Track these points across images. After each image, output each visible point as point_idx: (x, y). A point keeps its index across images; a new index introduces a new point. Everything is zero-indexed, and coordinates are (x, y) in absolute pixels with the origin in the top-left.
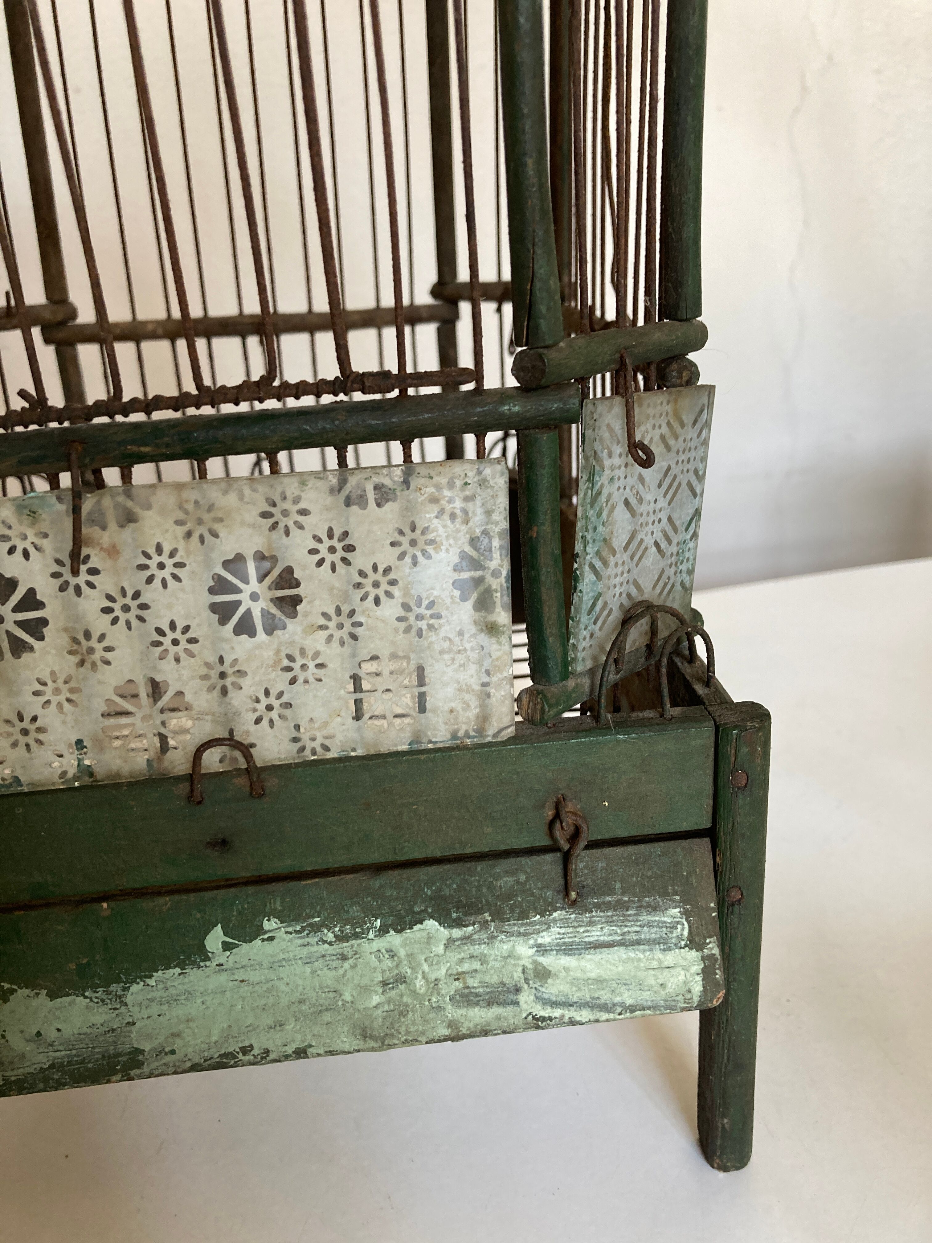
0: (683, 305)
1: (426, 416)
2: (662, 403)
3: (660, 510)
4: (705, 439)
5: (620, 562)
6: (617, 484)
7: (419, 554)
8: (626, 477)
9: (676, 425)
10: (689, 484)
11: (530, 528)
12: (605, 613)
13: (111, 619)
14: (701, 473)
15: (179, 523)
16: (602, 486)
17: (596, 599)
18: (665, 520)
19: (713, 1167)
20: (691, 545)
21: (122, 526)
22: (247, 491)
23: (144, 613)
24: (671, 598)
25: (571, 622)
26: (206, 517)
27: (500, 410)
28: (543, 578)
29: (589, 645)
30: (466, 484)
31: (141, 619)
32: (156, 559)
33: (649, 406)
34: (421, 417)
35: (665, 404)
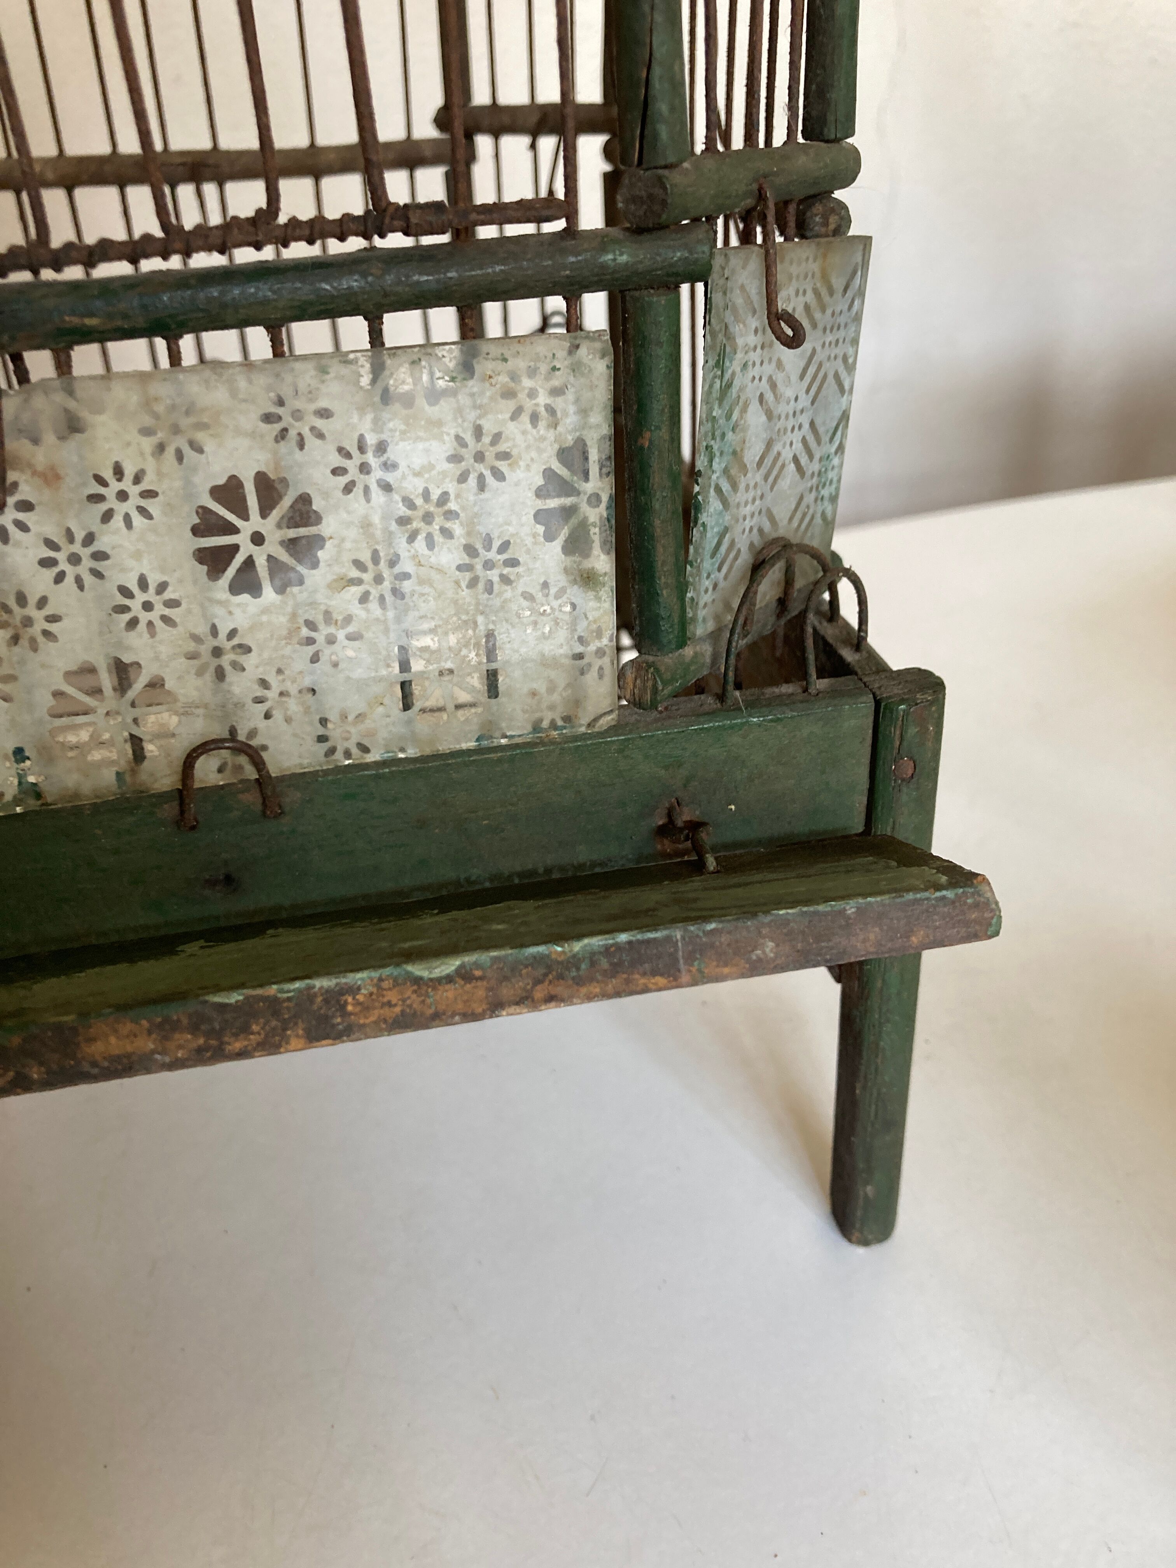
0: (831, 118)
1: (498, 268)
2: (807, 259)
3: (802, 411)
4: (857, 313)
5: (752, 484)
6: (751, 372)
7: (487, 473)
8: (762, 363)
9: (824, 292)
10: (837, 376)
11: (640, 434)
12: (732, 556)
13: (54, 575)
14: (851, 361)
15: (146, 432)
16: (733, 374)
17: (722, 536)
18: (806, 426)
19: (850, 1240)
20: (836, 461)
21: (62, 438)
22: (242, 383)
23: (100, 566)
24: (809, 534)
25: (688, 567)
26: (185, 422)
27: (601, 260)
28: (657, 506)
29: (711, 600)
30: (554, 369)
31: (98, 574)
32: (115, 486)
33: (791, 263)
34: (490, 270)
35: (811, 260)
